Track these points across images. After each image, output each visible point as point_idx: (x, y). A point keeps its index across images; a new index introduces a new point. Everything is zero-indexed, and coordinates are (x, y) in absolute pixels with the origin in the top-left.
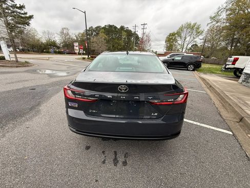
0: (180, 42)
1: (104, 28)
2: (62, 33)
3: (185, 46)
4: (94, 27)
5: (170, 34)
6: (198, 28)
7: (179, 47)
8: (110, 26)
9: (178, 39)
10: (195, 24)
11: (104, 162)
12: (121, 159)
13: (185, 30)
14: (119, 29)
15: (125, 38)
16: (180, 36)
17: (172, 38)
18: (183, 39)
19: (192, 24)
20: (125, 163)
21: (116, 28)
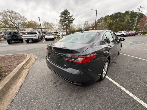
1: (111, 16)
2: (85, 24)
4: (103, 17)
8: (116, 14)
11: (51, 81)
12: (57, 84)
14: (123, 14)
15: (128, 20)
20: (57, 86)
21: (121, 13)
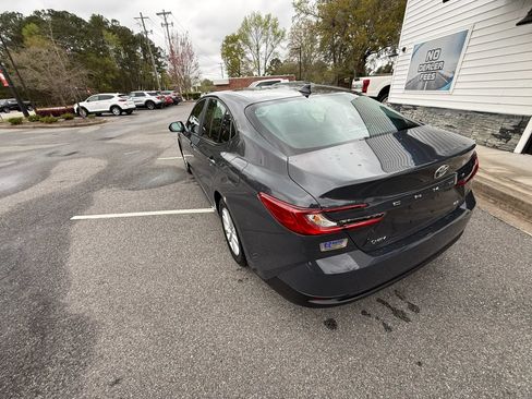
0: (250, 56)
3: (262, 64)
5: (227, 38)
6: (275, 26)
7: (251, 67)
9: (245, 48)
10: (269, 17)
11: (388, 328)
12: (402, 306)
13: (253, 29)
15: (117, 52)
16: (246, 42)
17: (233, 47)
18: (254, 49)
19: (263, 17)
20: (414, 308)
